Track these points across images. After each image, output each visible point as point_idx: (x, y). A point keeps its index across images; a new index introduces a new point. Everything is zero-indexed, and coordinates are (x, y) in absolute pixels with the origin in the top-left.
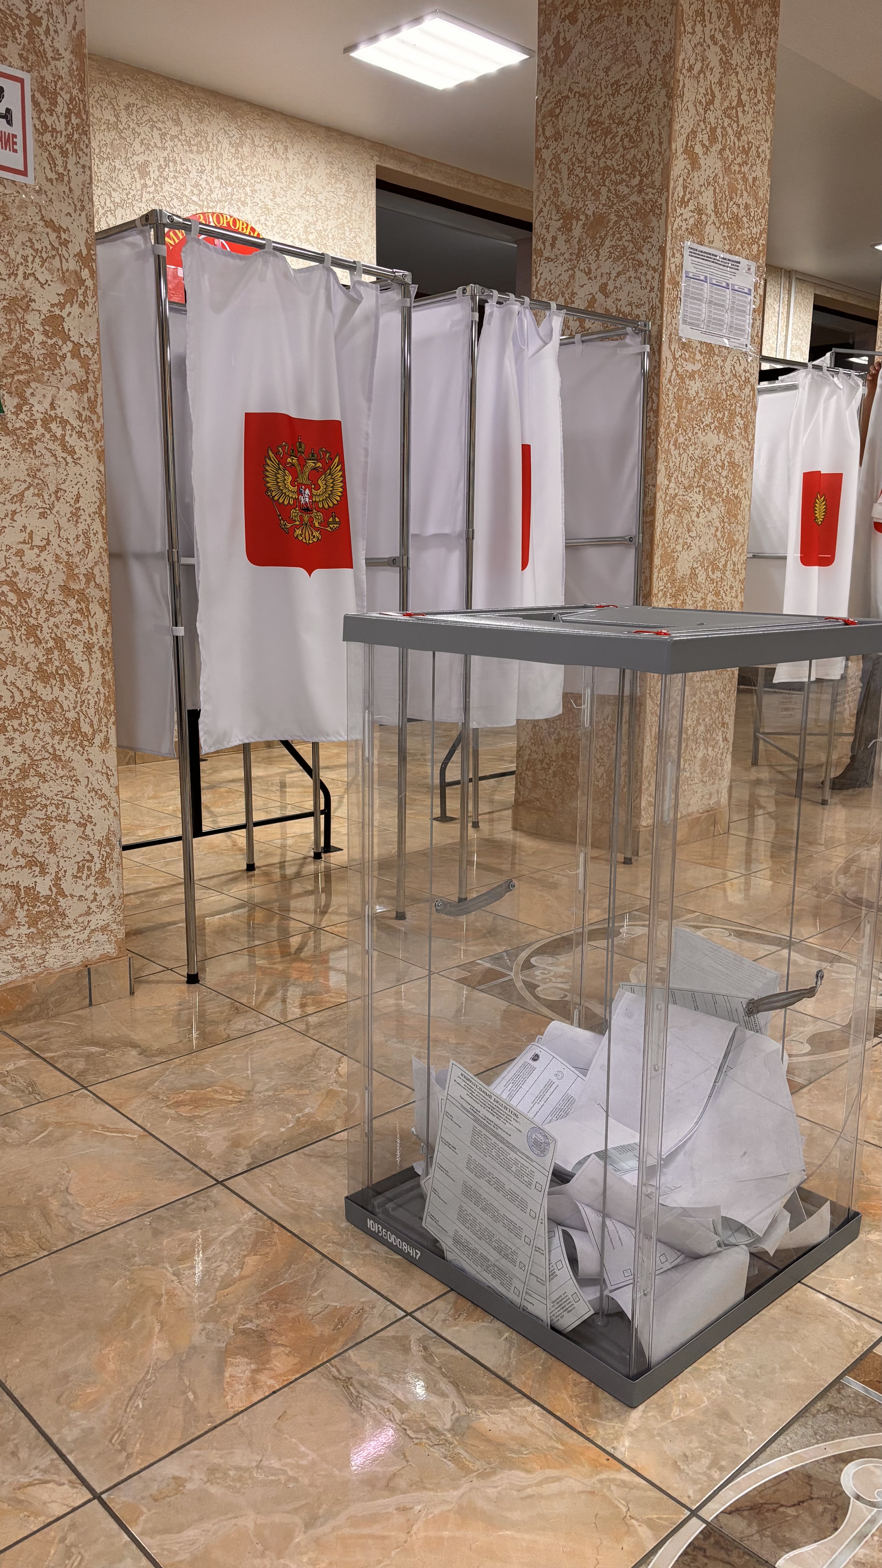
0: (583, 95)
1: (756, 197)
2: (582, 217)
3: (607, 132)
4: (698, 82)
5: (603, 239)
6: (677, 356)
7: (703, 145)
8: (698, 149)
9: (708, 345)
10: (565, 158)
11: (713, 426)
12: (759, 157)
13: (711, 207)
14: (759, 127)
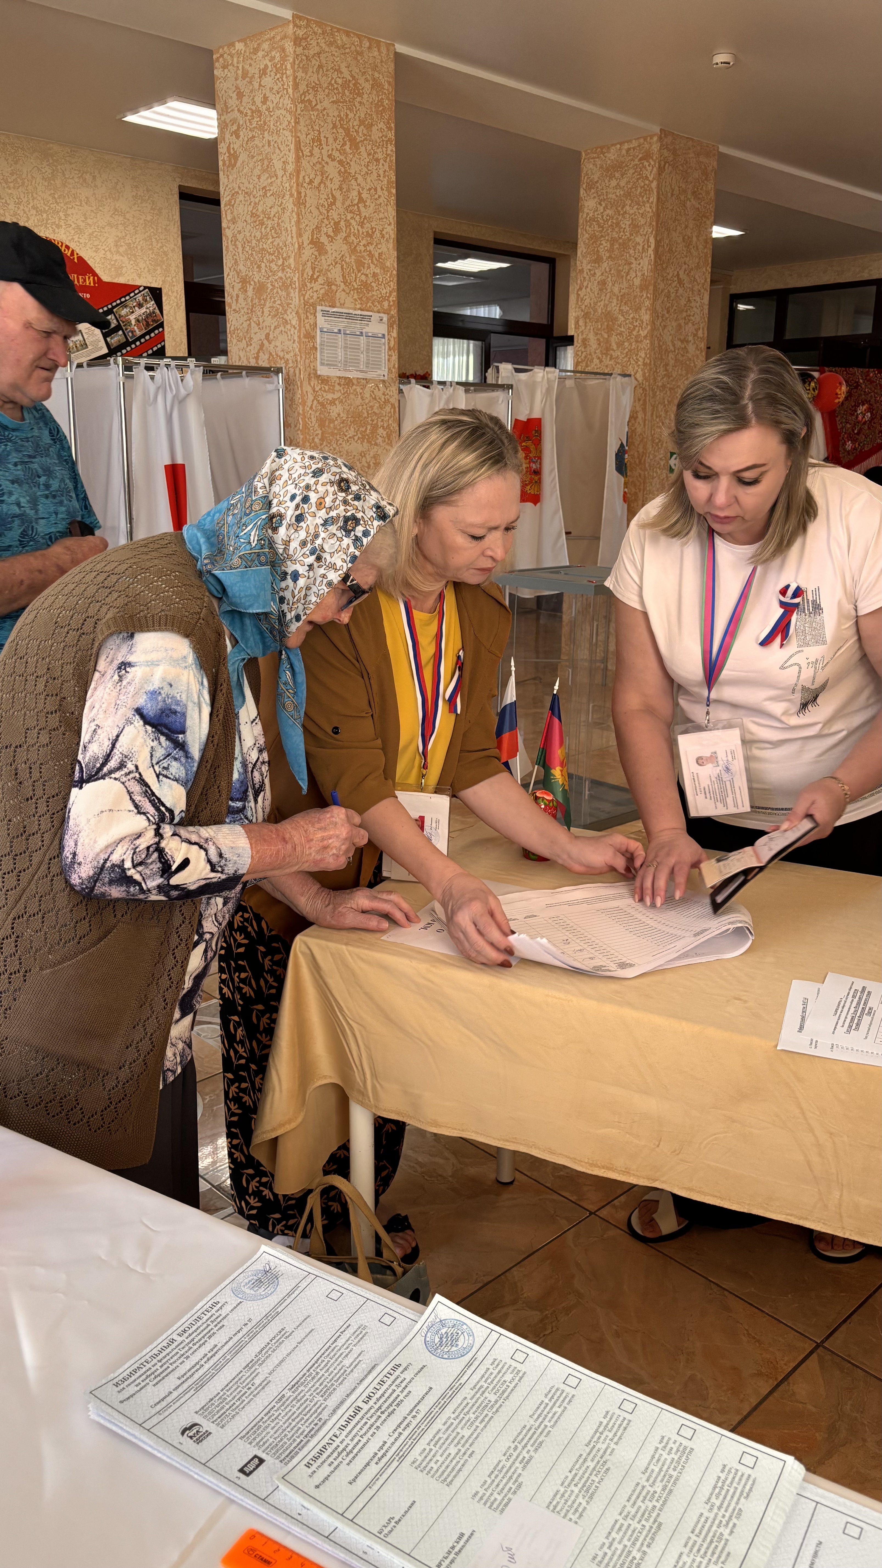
0: (246, 193)
1: (384, 268)
2: (252, 283)
3: (262, 224)
4: (319, 191)
5: (265, 300)
6: (317, 389)
7: (328, 236)
8: (324, 239)
9: (346, 378)
10: (240, 237)
11: (356, 438)
12: (383, 237)
13: (339, 280)
14: (381, 215)
